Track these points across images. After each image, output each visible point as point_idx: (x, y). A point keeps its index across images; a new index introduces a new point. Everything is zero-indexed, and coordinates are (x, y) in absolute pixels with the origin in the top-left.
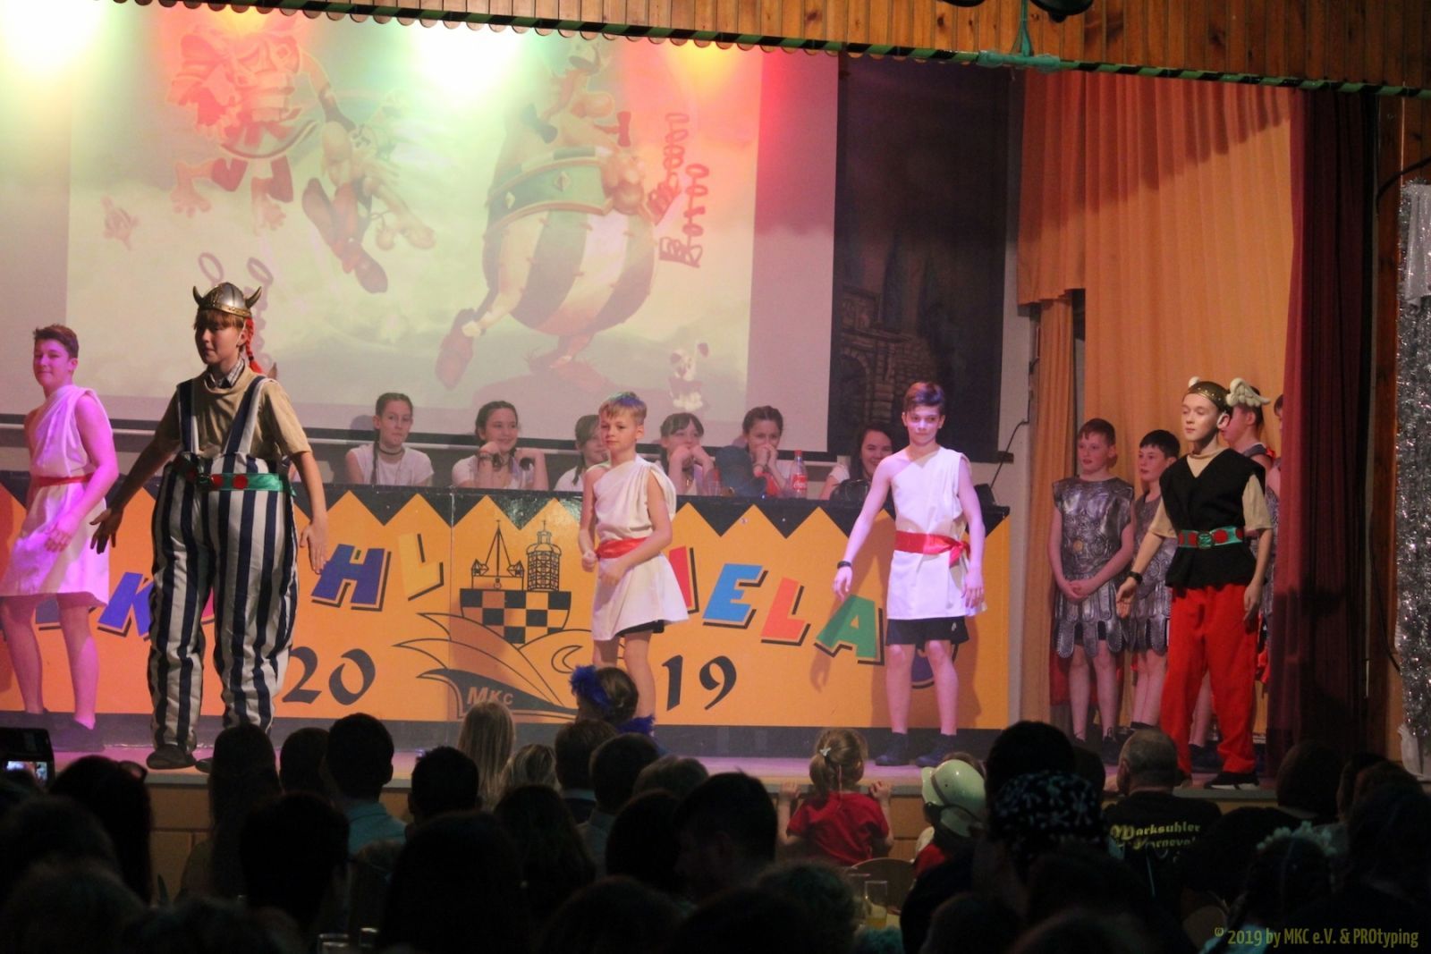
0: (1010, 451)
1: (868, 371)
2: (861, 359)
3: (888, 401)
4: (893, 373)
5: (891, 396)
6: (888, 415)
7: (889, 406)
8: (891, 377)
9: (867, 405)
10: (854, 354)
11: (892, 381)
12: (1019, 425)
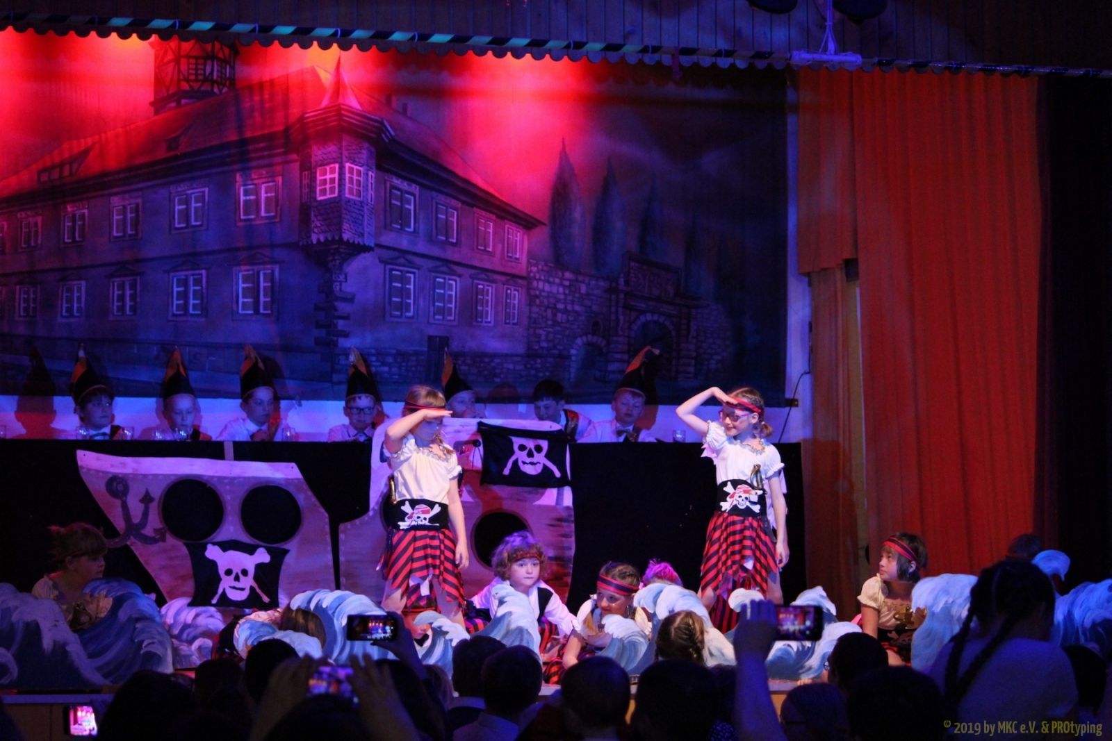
0: (796, 397)
1: (674, 333)
2: (667, 323)
3: (692, 358)
4: (695, 334)
5: (694, 354)
6: (692, 369)
7: (693, 361)
8: (693, 337)
9: (674, 362)
10: (662, 319)
11: (694, 341)
12: (802, 375)
